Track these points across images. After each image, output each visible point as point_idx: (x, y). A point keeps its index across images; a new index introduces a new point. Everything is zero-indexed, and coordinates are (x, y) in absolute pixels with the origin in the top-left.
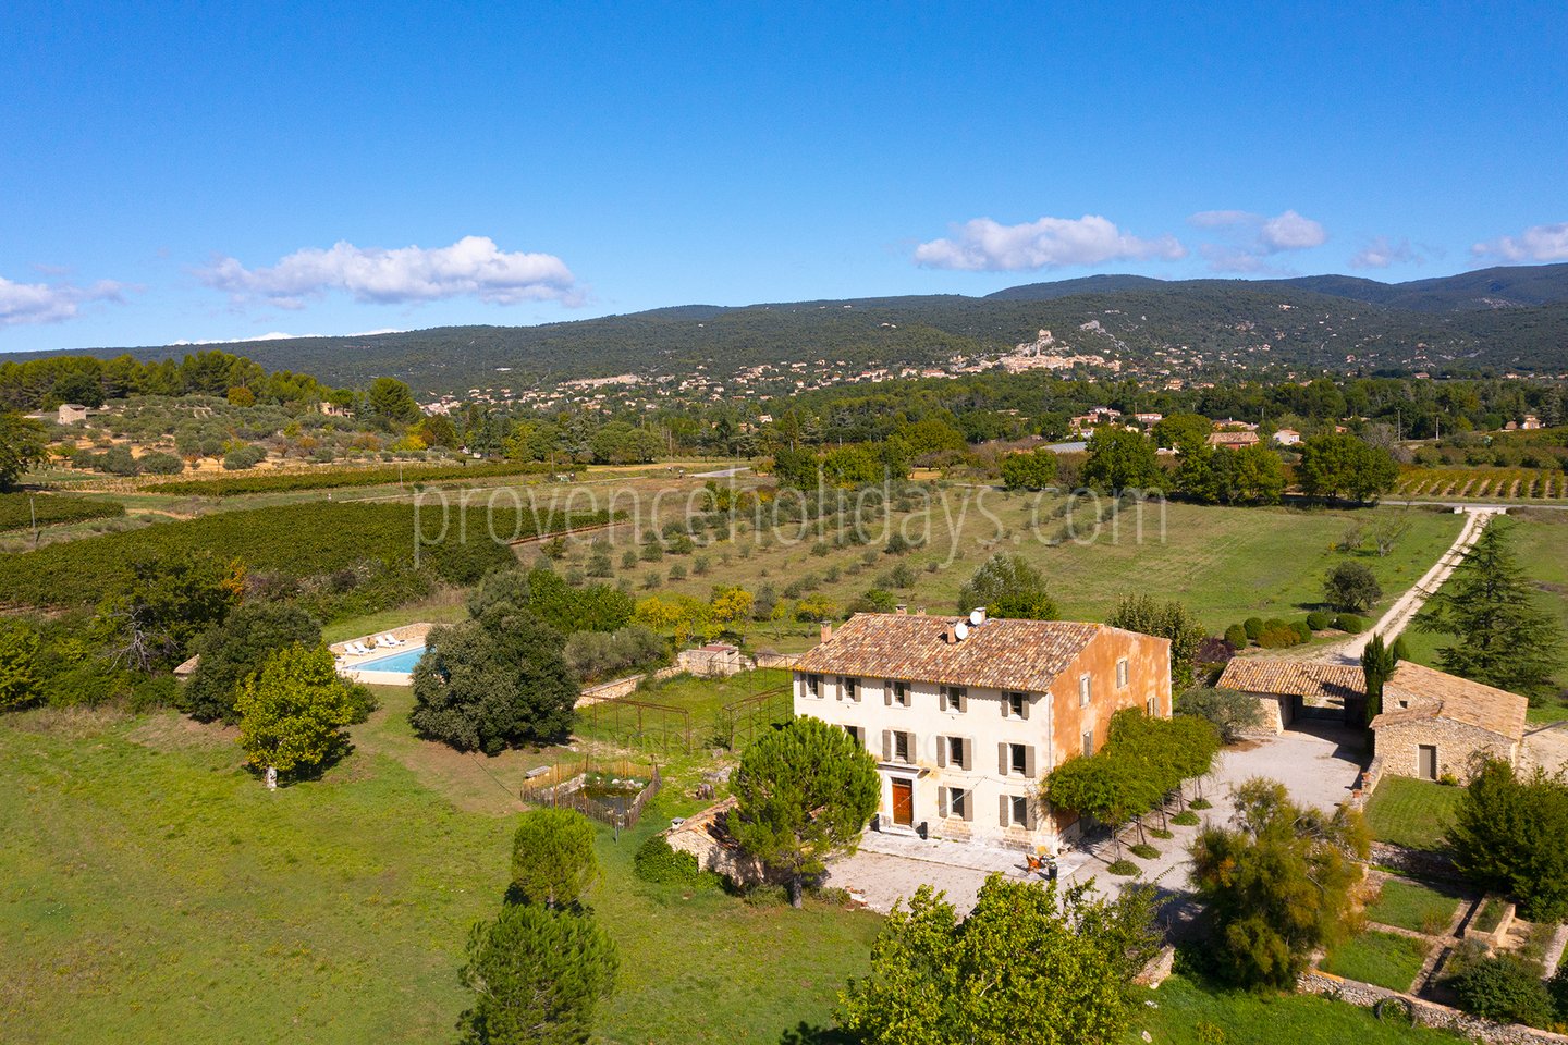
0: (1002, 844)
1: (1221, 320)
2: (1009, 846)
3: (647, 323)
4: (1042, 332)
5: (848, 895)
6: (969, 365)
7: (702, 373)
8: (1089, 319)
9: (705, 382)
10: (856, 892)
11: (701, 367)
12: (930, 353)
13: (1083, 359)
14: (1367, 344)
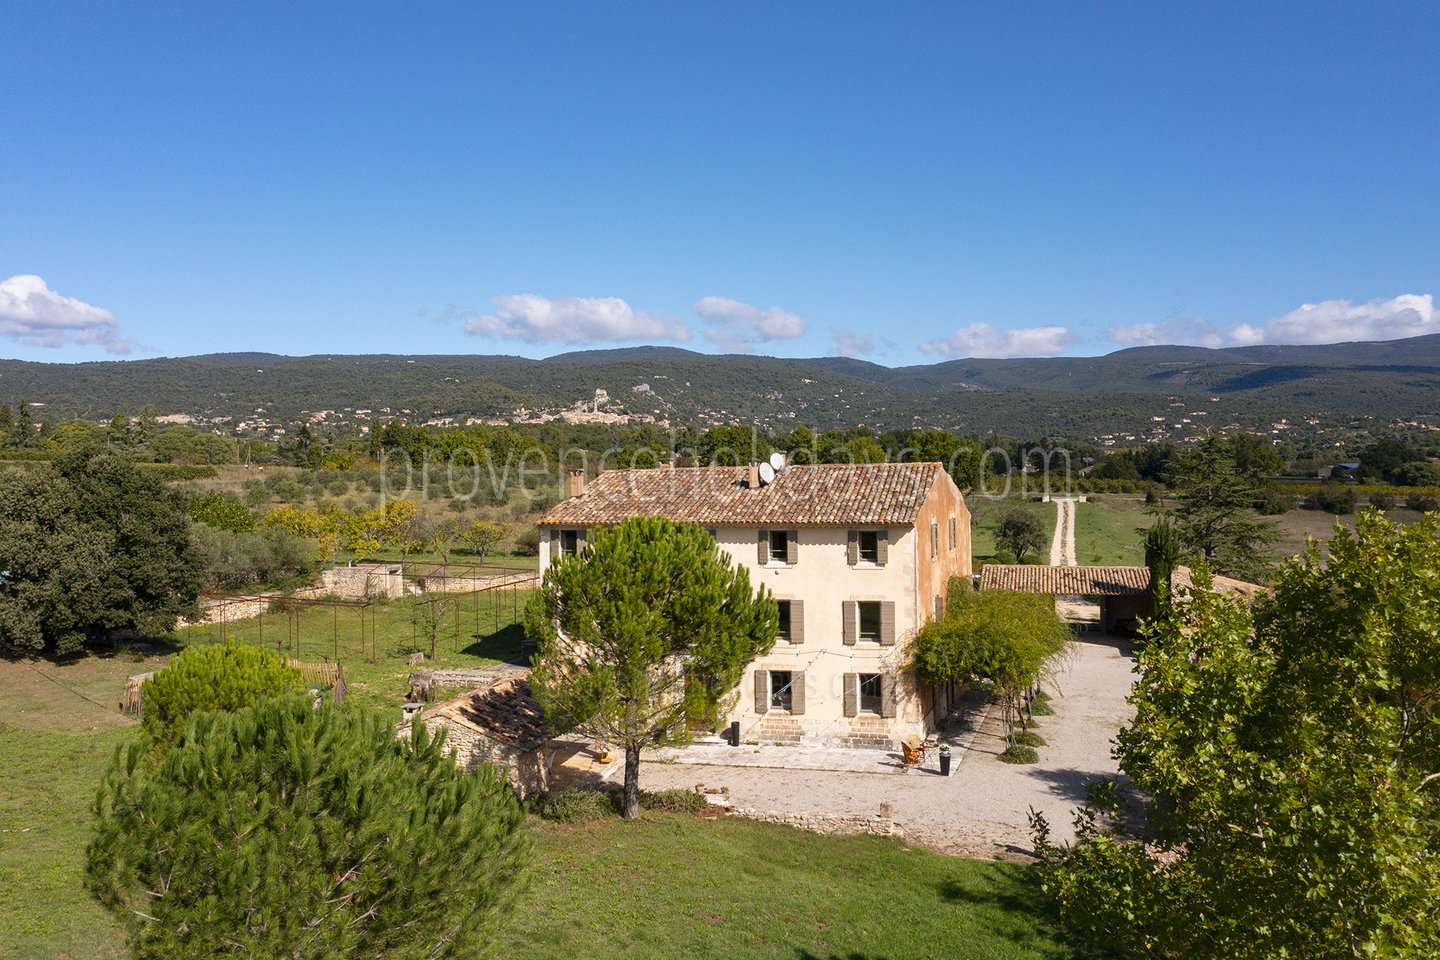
0: (846, 741)
1: (754, 389)
2: (857, 744)
3: (201, 366)
4: (598, 391)
5: (701, 797)
6: (531, 417)
7: (261, 415)
8: (641, 383)
9: (264, 424)
10: (714, 792)
11: (260, 410)
12: (494, 405)
13: (637, 417)
14: (874, 415)
